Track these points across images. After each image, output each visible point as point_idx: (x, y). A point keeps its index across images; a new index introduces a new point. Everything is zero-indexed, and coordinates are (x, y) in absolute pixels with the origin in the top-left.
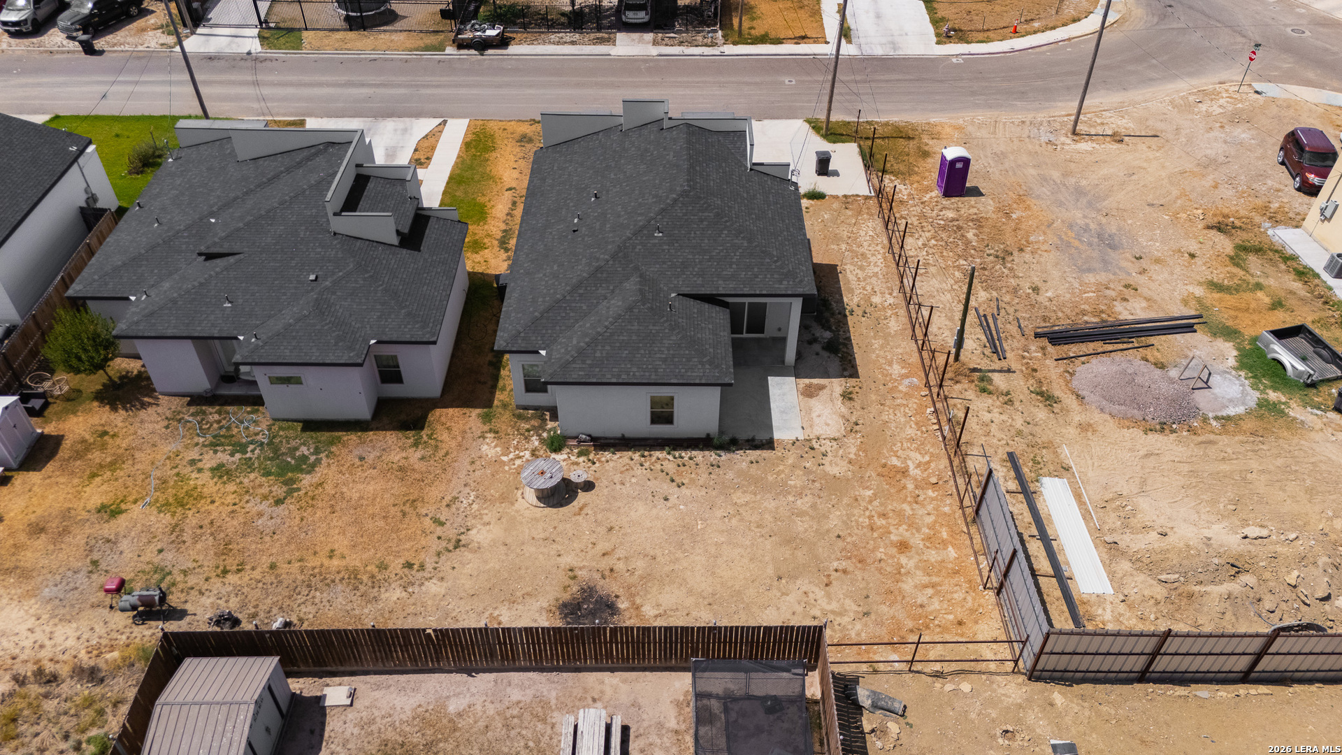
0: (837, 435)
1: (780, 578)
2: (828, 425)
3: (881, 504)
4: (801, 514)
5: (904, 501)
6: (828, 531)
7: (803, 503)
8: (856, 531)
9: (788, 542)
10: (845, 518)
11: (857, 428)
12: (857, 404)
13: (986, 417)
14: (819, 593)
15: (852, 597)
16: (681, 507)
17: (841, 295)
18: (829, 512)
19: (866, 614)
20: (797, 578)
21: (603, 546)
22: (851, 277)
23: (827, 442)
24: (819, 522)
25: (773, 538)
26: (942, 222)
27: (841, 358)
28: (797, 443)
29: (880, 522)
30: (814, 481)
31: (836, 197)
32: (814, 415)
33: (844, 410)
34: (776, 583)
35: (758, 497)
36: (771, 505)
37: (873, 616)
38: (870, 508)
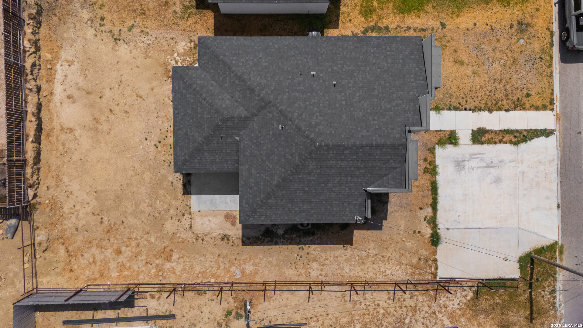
0: (194, 228)
1: (96, 192)
2: (202, 224)
3: (145, 246)
4: (137, 205)
5: (148, 256)
6: (126, 217)
7: (144, 207)
8: (127, 231)
9: (118, 197)
10: (135, 226)
11: (200, 240)
12: (219, 242)
13: (206, 310)
14: (89, 209)
15: (87, 224)
16: (141, 147)
17: (318, 244)
18: (139, 219)
19: (77, 229)
20: (96, 200)
21: (116, 109)
23: (189, 223)
24: (132, 213)
25: (120, 190)
26: (407, 321)
27: (259, 237)
28: (188, 208)
29: (134, 243)
30: (160, 213)
31: (435, 253)
32: (210, 218)
33: (214, 234)
34: (93, 190)
35: (148, 185)
36: (143, 190)
37: (76, 232)
38: (142, 240)
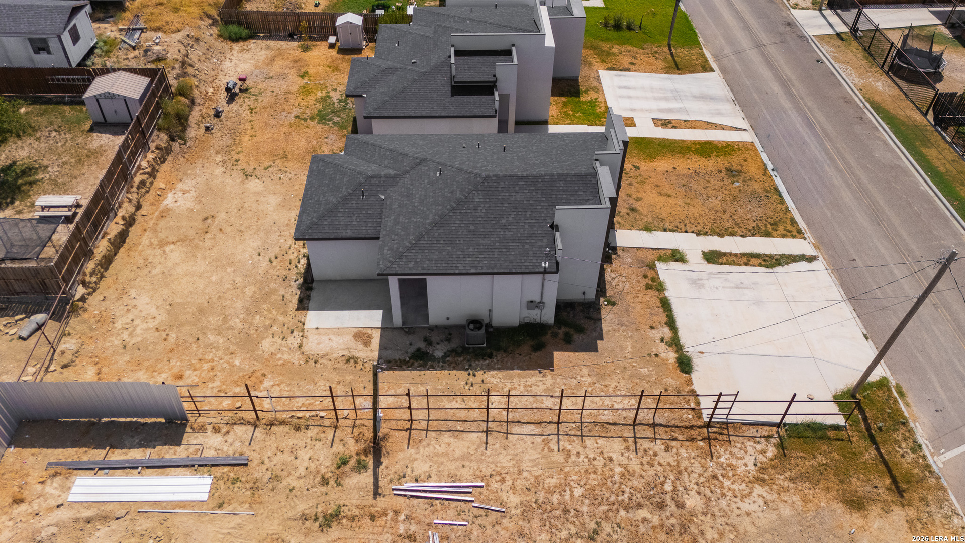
0: (305, 348)
1: (170, 305)
2: (319, 344)
3: (223, 369)
4: (225, 320)
5: (223, 383)
6: (205, 334)
7: (236, 323)
8: (201, 351)
9: (201, 310)
10: (215, 345)
11: (312, 363)
12: (341, 365)
13: (304, 455)
14: (152, 324)
15: (142, 341)
16: (250, 262)
18: (223, 337)
19: (125, 347)
20: (168, 314)
21: (228, 229)
22: (533, 380)
23: (299, 341)
24: (215, 330)
25: (206, 303)
27: (405, 360)
28: (301, 324)
29: (206, 366)
30: (257, 330)
31: (689, 382)
32: (332, 337)
33: (335, 356)
34: (168, 303)
35: (248, 299)
36: (239, 304)
37: (123, 351)
38: (221, 361)
